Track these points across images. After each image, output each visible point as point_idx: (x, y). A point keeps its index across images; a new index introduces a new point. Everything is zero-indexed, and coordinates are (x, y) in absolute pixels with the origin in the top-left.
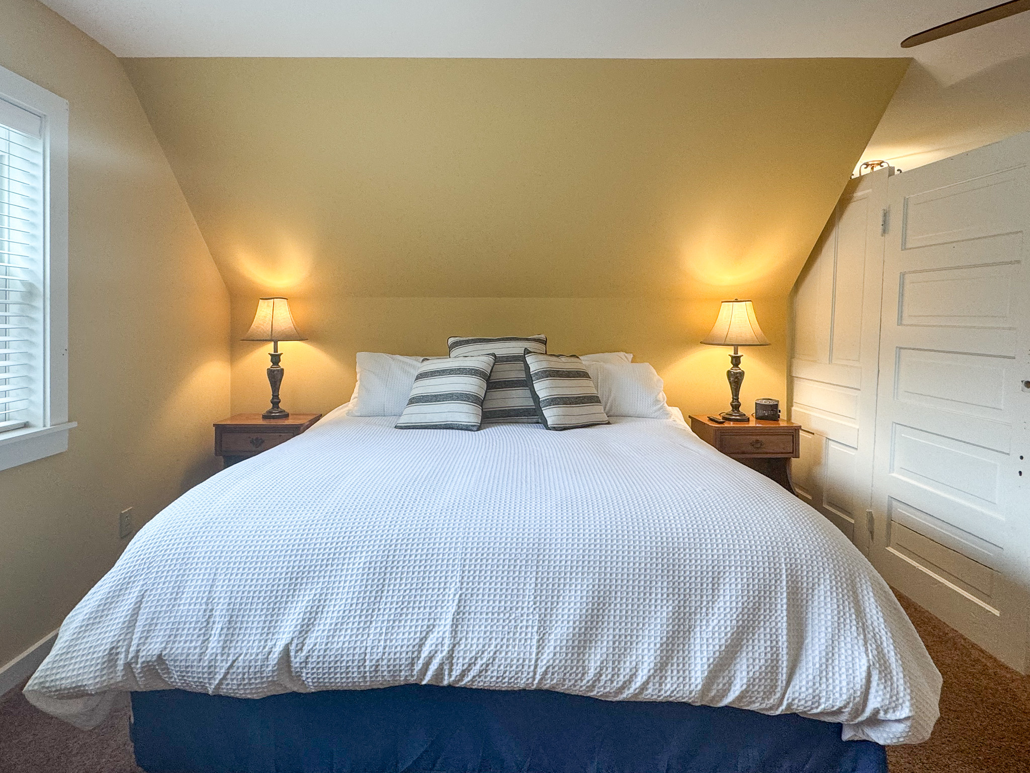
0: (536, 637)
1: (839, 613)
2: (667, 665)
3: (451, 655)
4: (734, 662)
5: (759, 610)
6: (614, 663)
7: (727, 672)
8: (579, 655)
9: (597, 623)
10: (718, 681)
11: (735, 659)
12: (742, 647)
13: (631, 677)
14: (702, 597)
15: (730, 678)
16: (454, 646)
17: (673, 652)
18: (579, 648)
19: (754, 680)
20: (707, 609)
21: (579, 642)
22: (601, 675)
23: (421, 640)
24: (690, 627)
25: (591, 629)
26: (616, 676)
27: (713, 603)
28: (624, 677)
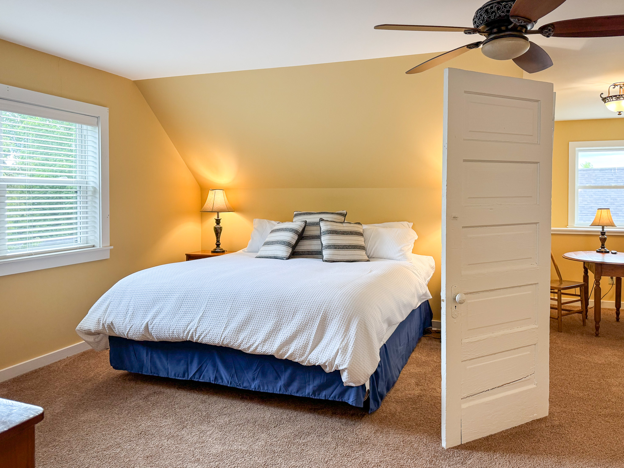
0: (225, 326)
1: (338, 329)
2: (267, 341)
3: (196, 330)
4: (292, 343)
5: (307, 325)
6: (249, 338)
7: (288, 346)
8: (237, 334)
9: (247, 324)
10: (284, 349)
11: (293, 342)
12: (296, 338)
13: (253, 343)
14: (288, 318)
15: (289, 348)
16: (198, 327)
17: (271, 337)
18: (238, 332)
19: (297, 350)
20: (288, 323)
21: (239, 329)
22: (243, 342)
23: (188, 324)
24: (280, 329)
25: (244, 326)
26: (248, 342)
27: (291, 321)
28: (251, 343)
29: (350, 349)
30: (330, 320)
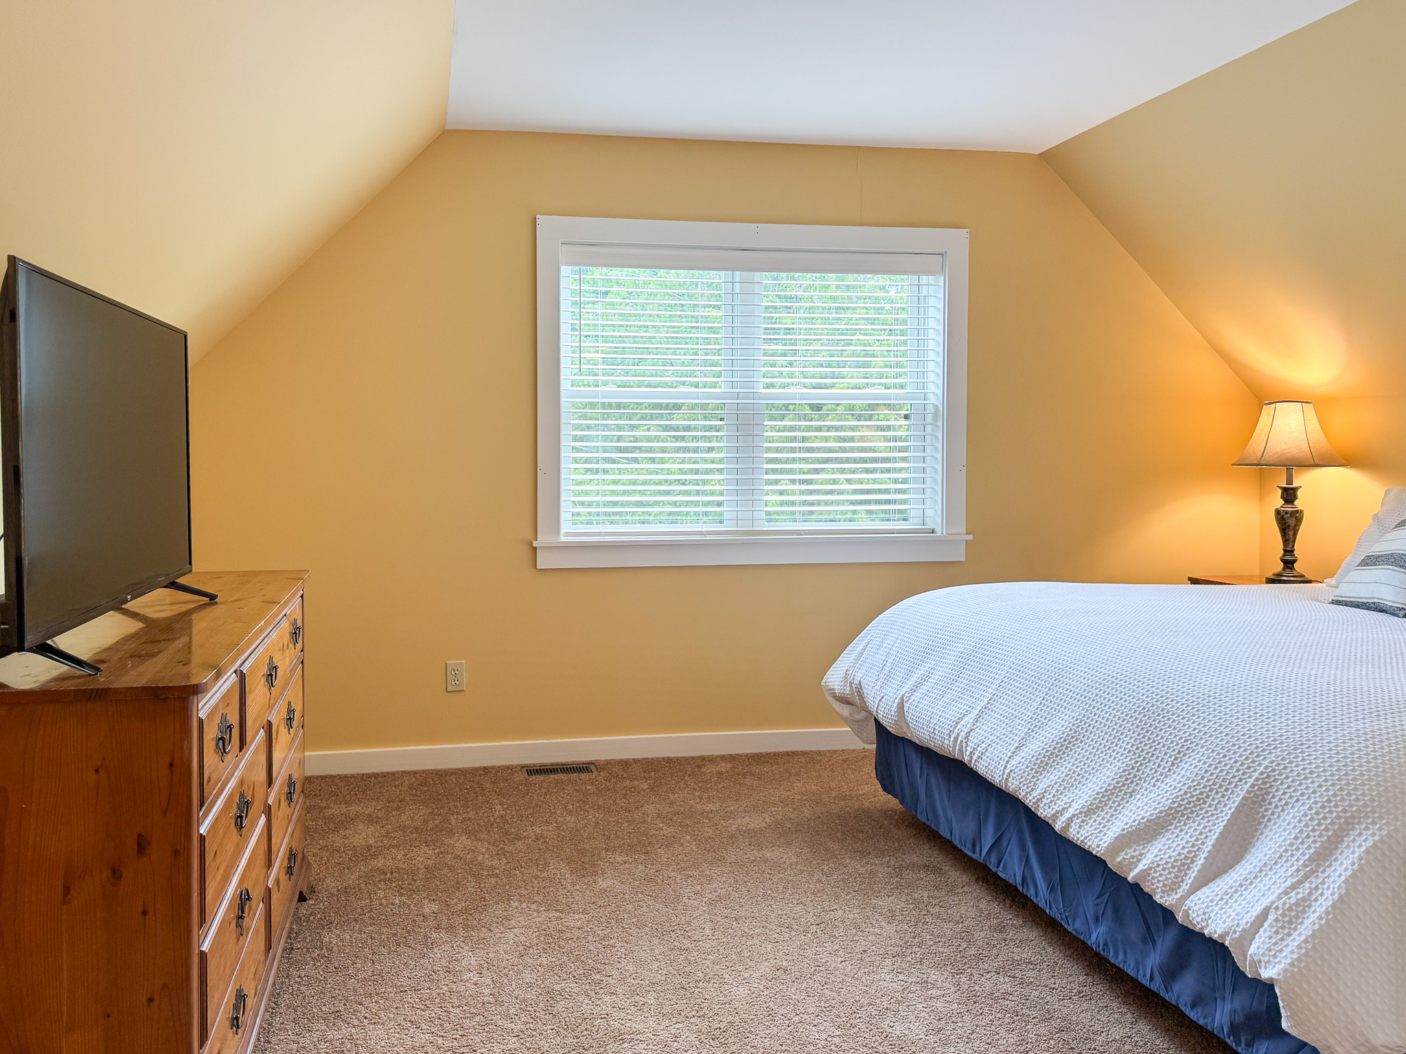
4: (1154, 842)
5: (1205, 803)
6: (1057, 791)
7: (1142, 847)
9: (1064, 753)
10: (1128, 851)
11: (1156, 840)
12: (1168, 831)
13: (1063, 809)
14: (1159, 766)
15: (1141, 854)
16: (971, 730)
17: (1106, 805)
18: (1039, 767)
19: (1158, 866)
20: (1158, 780)
21: (1042, 762)
22: (1044, 797)
23: (959, 719)
29: (1307, 922)
30: (1276, 807)
